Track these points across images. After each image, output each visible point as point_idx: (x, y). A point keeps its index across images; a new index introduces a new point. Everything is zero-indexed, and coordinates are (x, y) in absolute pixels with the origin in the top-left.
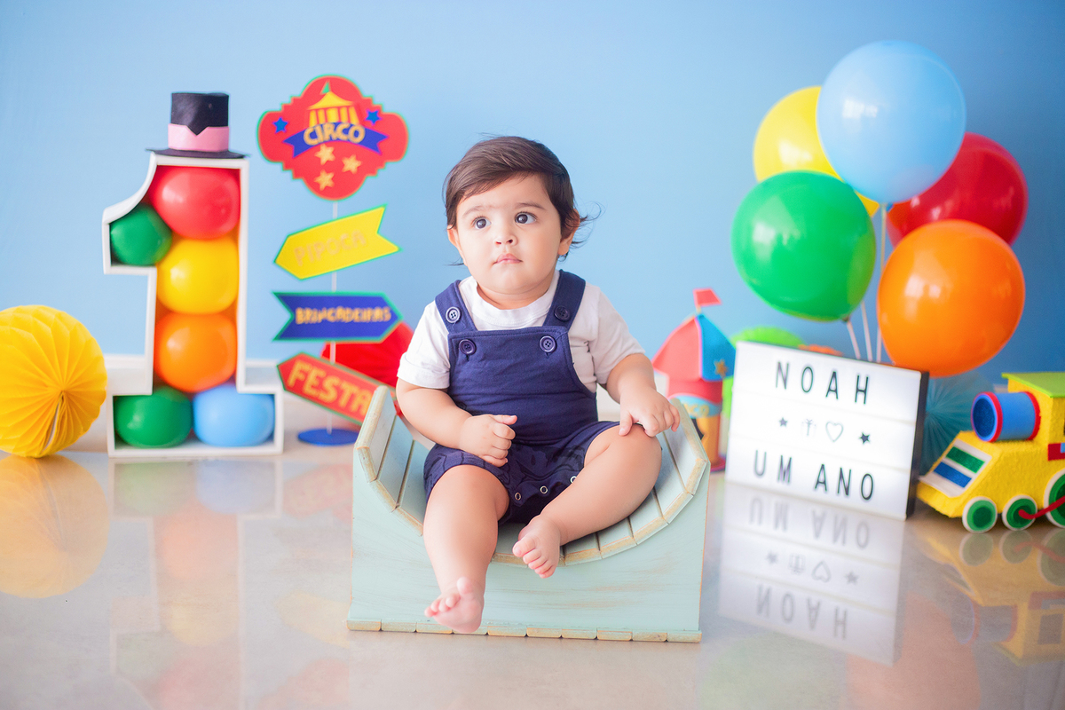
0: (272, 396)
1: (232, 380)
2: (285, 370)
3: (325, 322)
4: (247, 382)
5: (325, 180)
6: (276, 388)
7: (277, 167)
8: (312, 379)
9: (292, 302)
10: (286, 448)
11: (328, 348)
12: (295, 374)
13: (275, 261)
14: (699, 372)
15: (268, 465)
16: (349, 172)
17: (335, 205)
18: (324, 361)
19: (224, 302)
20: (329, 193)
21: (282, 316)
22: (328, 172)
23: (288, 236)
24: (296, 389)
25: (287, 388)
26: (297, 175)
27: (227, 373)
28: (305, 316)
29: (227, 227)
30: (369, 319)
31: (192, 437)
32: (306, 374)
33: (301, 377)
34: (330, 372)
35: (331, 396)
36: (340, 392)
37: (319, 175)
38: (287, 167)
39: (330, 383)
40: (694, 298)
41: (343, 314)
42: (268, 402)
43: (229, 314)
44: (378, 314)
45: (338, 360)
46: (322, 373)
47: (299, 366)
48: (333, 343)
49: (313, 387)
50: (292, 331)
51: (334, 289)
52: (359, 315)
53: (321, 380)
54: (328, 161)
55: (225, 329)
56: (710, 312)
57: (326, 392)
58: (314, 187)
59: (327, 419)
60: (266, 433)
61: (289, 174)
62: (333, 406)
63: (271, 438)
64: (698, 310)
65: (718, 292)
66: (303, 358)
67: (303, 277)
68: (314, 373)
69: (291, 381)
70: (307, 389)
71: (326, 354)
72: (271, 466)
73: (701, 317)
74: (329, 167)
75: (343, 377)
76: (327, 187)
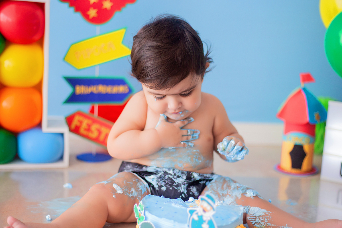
0: (62, 135)
1: (39, 125)
2: (69, 120)
3: (92, 94)
4: (49, 126)
5: (93, 13)
6: (65, 130)
7: (66, 5)
8: (84, 125)
9: (73, 82)
10: (71, 164)
11: (93, 108)
12: (75, 123)
13: (64, 59)
14: (307, 119)
15: (59, 174)
16: (106, 9)
17: (98, 28)
18: (91, 115)
19: (35, 81)
20: (95, 20)
21: (68, 90)
22: (94, 8)
23: (72, 45)
24: (76, 130)
25: (71, 130)
26: (77, 10)
27: (37, 121)
28: (81, 90)
29: (37, 37)
30: (117, 92)
31: (16, 158)
32: (81, 122)
33: (78, 124)
34: (94, 121)
35: (95, 135)
36: (100, 132)
37: (89, 10)
38: (71, 5)
39: (94, 127)
40: (300, 79)
41: (102, 89)
42: (60, 138)
43: (38, 88)
44: (121, 89)
45: (100, 114)
46: (90, 122)
47: (77, 118)
48: (96, 106)
49: (85, 130)
50: (73, 99)
51: (97, 74)
52: (111, 89)
53: (89, 126)
54: (94, 3)
55: (35, 96)
56: (309, 86)
57: (92, 132)
58: (87, 17)
59: (93, 148)
60: (59, 155)
61: (72, 9)
62: (96, 140)
63: (61, 158)
64: (302, 85)
65: (313, 75)
66: (80, 113)
67: (80, 68)
68: (85, 122)
69: (73, 126)
70: (82, 131)
71: (92, 111)
72: (62, 174)
73: (304, 89)
74: (95, 6)
75: (102, 124)
76: (94, 17)
